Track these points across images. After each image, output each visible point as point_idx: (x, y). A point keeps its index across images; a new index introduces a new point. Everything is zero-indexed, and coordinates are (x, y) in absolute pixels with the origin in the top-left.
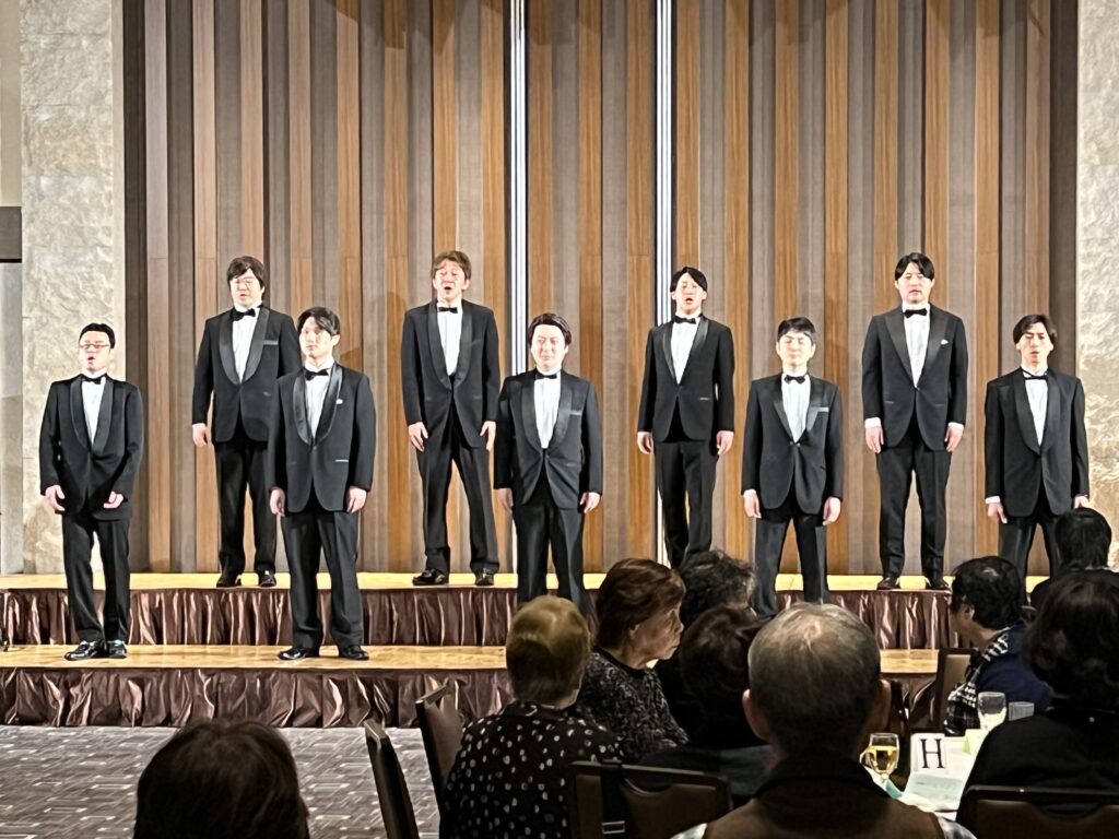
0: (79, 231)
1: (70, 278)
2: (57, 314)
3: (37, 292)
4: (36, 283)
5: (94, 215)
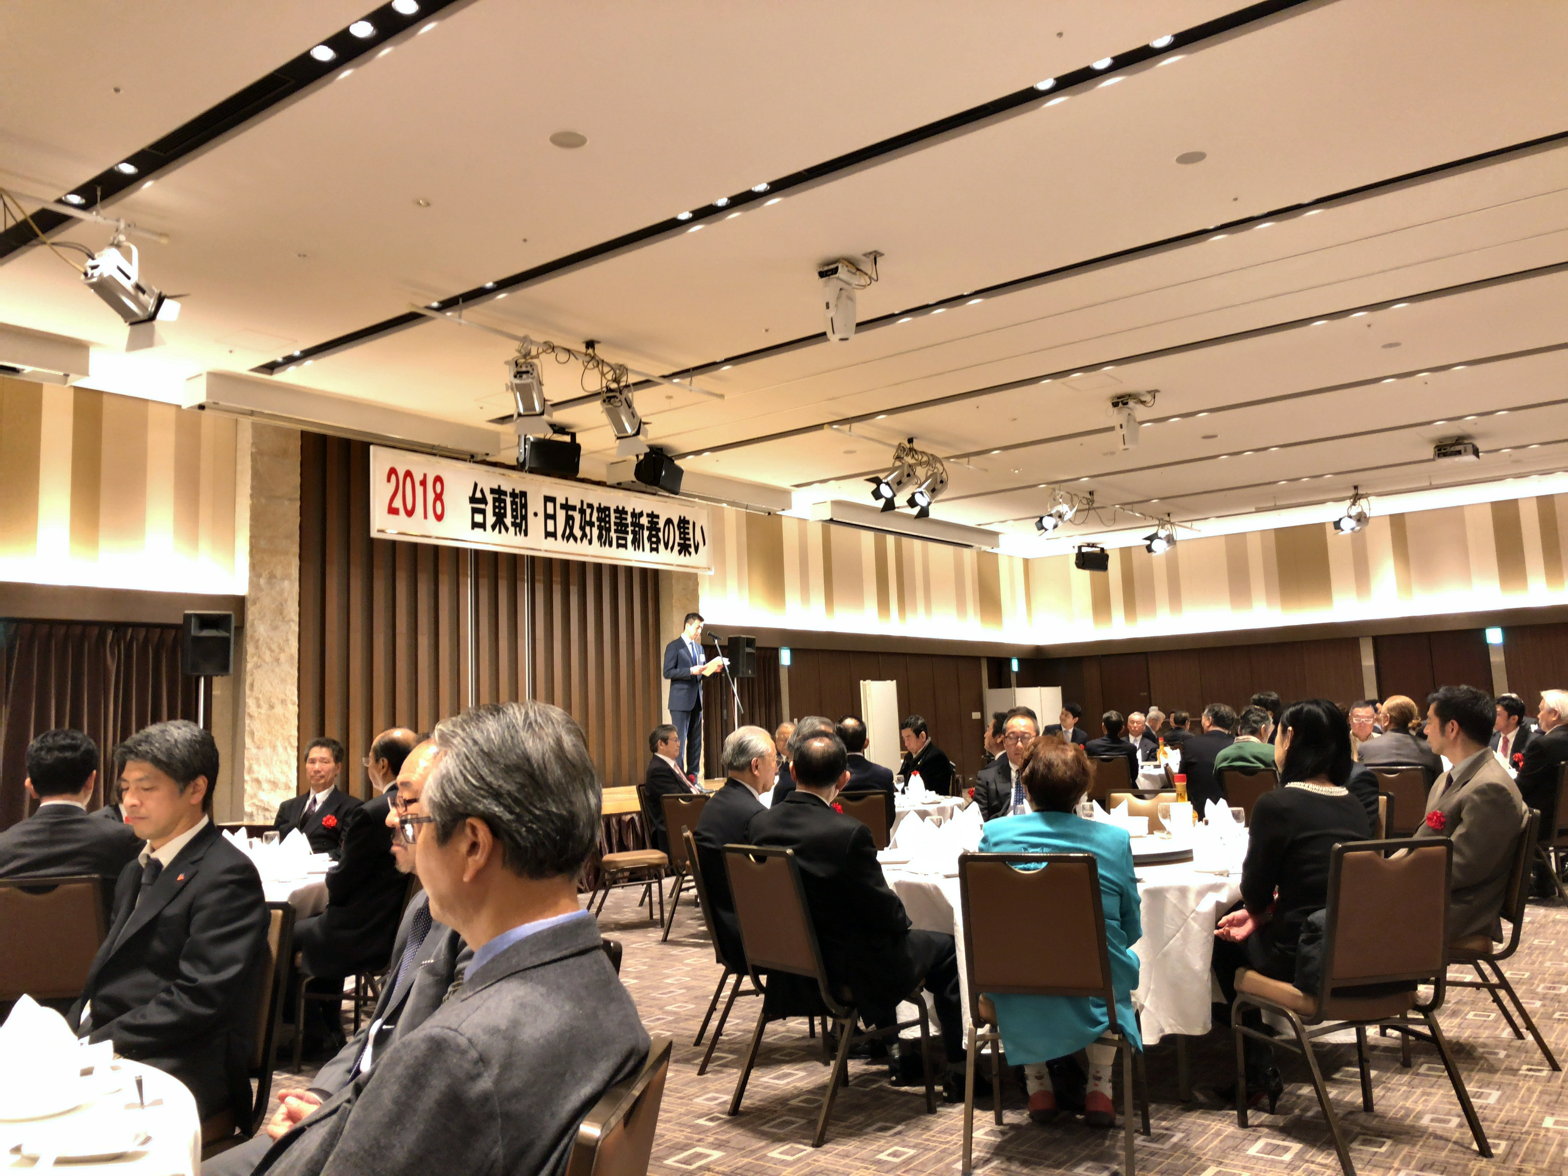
0: (281, 613)
1: (275, 639)
2: (267, 660)
3: (257, 647)
4: (258, 641)
5: (289, 602)
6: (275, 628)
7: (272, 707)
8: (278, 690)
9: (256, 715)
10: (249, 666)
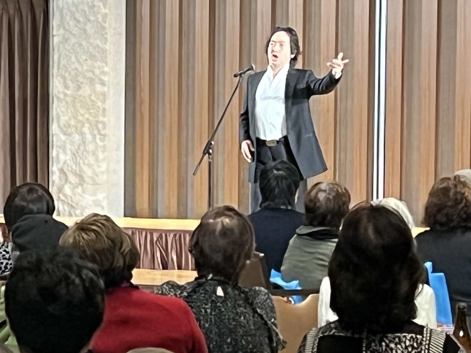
7: (79, 88)
8: (85, 67)
9: (62, 96)
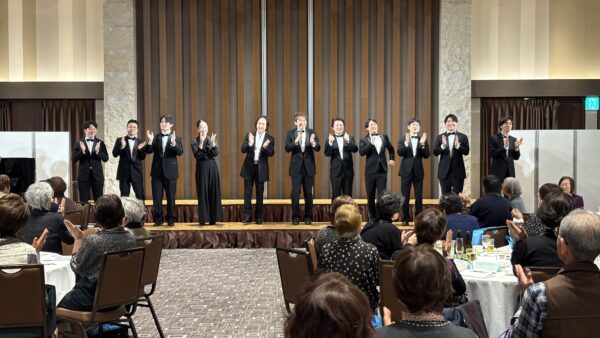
1: (120, 105)
3: (110, 110)
6: (120, 99)
10: (106, 120)
